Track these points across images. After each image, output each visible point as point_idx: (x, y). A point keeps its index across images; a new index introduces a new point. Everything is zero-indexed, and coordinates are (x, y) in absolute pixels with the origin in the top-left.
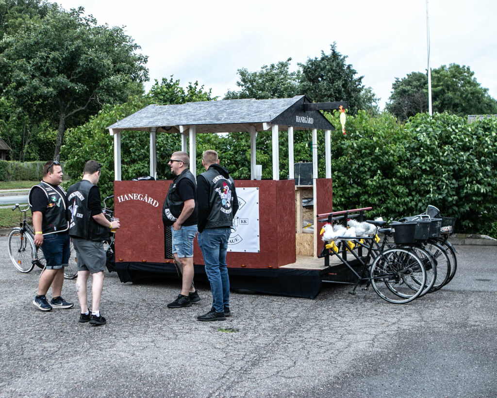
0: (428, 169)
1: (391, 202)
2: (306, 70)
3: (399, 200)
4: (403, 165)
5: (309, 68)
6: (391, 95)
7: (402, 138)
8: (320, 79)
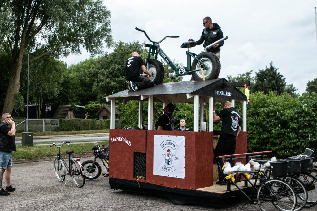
0: (307, 124)
1: (287, 142)
2: (258, 75)
3: (291, 141)
4: (293, 122)
6: (306, 89)
7: (293, 106)
8: (265, 80)
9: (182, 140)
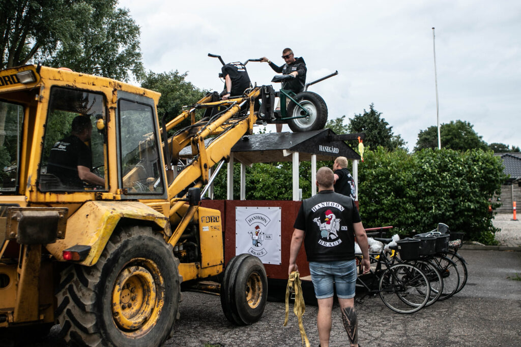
0: (430, 191)
1: (402, 217)
2: (353, 122)
3: (408, 215)
4: (411, 188)
5: (355, 121)
6: (417, 141)
7: (410, 167)
8: (363, 129)
9: (277, 212)
